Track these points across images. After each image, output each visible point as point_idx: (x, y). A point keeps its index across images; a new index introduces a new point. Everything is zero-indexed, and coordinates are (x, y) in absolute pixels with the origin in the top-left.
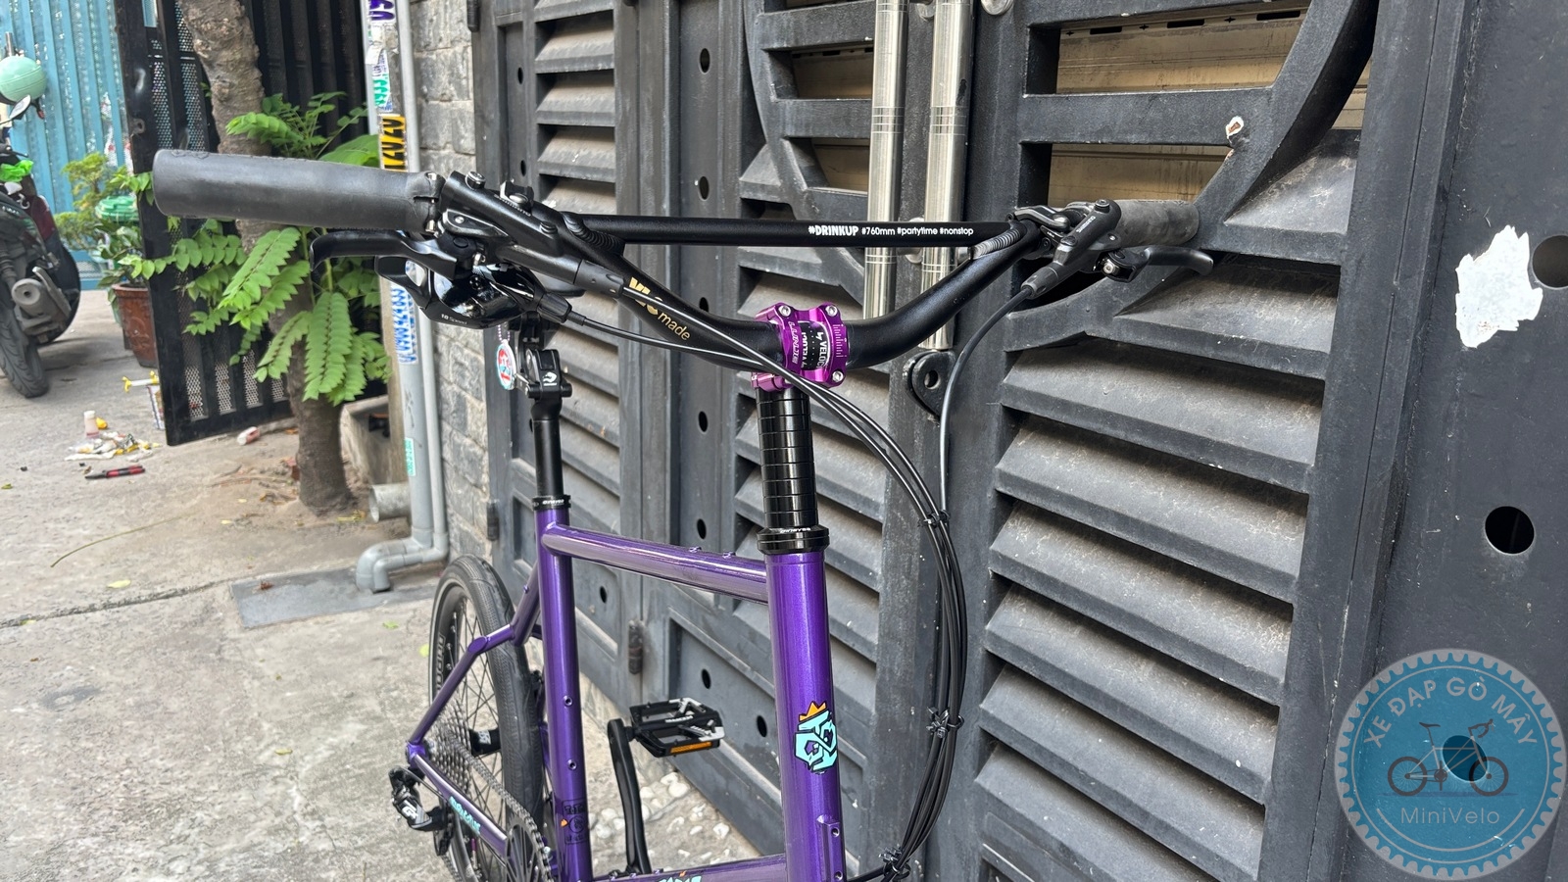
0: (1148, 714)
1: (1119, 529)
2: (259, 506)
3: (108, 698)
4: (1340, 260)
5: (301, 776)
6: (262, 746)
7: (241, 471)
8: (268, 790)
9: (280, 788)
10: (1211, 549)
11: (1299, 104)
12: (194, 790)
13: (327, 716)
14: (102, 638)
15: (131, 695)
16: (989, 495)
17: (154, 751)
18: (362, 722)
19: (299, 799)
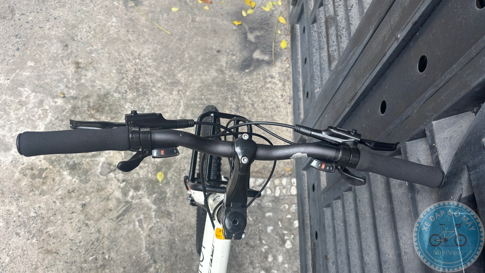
3: (144, 10)
5: (187, 94)
6: (181, 68)
8: (175, 96)
9: (179, 97)
12: (154, 83)
13: (207, 60)
19: (182, 108)
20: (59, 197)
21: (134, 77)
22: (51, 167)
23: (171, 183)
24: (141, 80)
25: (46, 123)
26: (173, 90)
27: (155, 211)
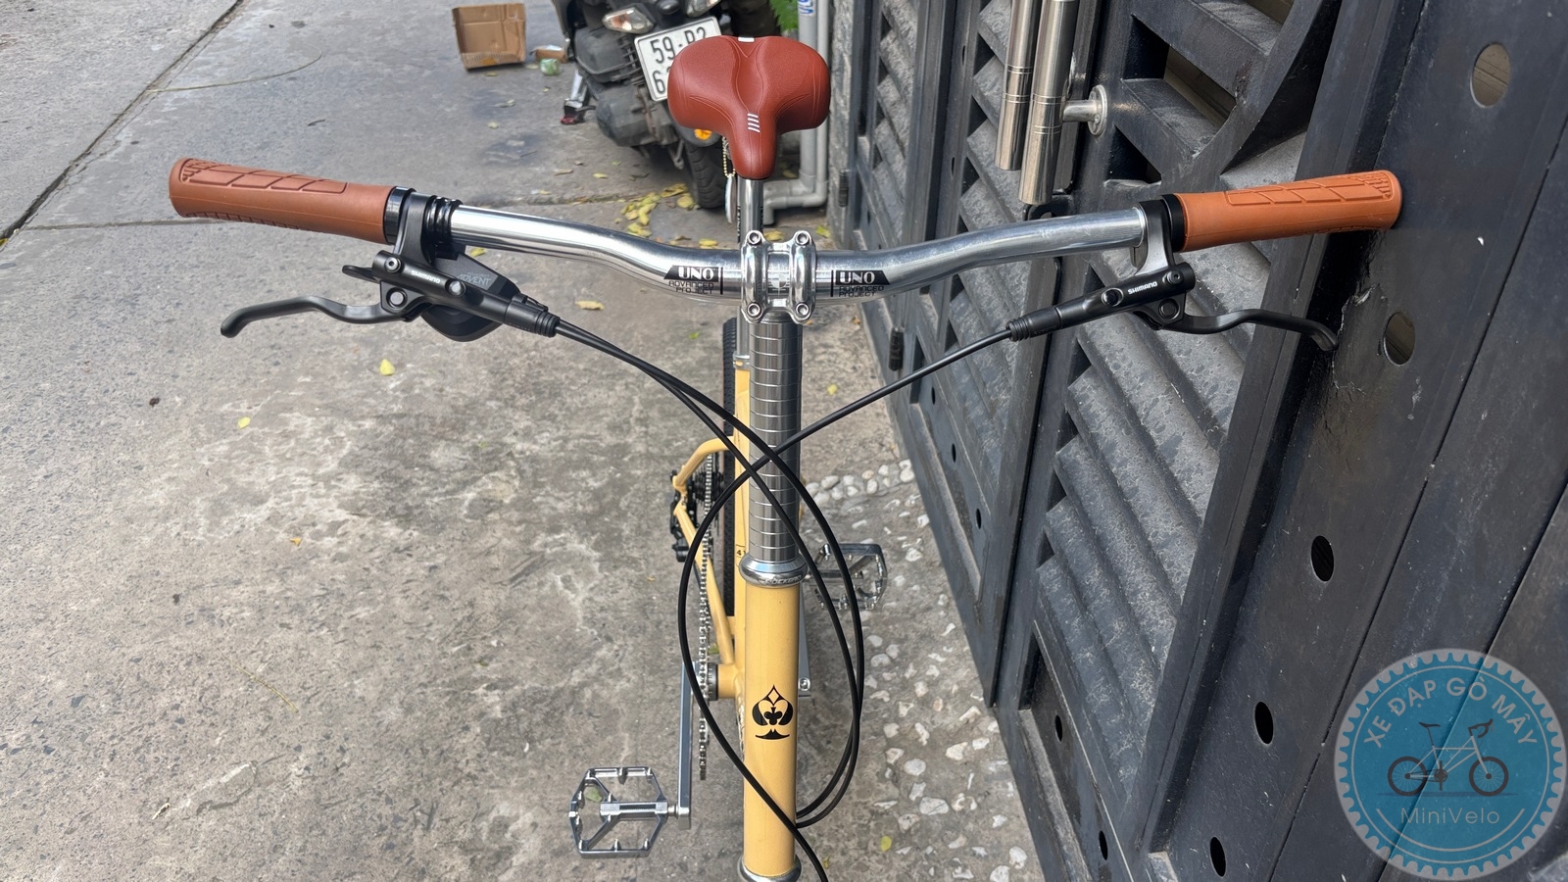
20: (377, 561)
21: (527, 375)
22: (355, 517)
23: (629, 514)
24: (543, 378)
25: (341, 456)
26: (614, 384)
27: (601, 560)
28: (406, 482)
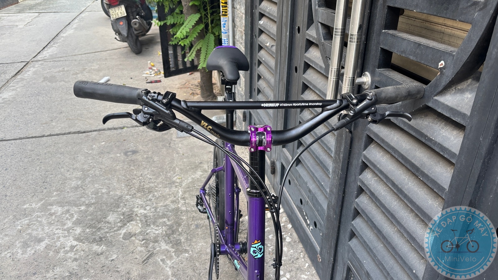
0: (393, 245)
1: (392, 186)
2: (189, 96)
3: (140, 155)
4: (466, 124)
5: (183, 186)
6: (175, 175)
7: (186, 84)
8: (174, 189)
9: (177, 189)
10: (415, 204)
11: (462, 64)
12: (156, 186)
13: (193, 168)
14: (142, 135)
15: (146, 154)
16: (360, 160)
17: (148, 172)
18: (202, 172)
19: (181, 193)
20: (90, 259)
22: (80, 243)
24: (145, 186)
26: (171, 186)
27: (174, 252)
28: (99, 228)
